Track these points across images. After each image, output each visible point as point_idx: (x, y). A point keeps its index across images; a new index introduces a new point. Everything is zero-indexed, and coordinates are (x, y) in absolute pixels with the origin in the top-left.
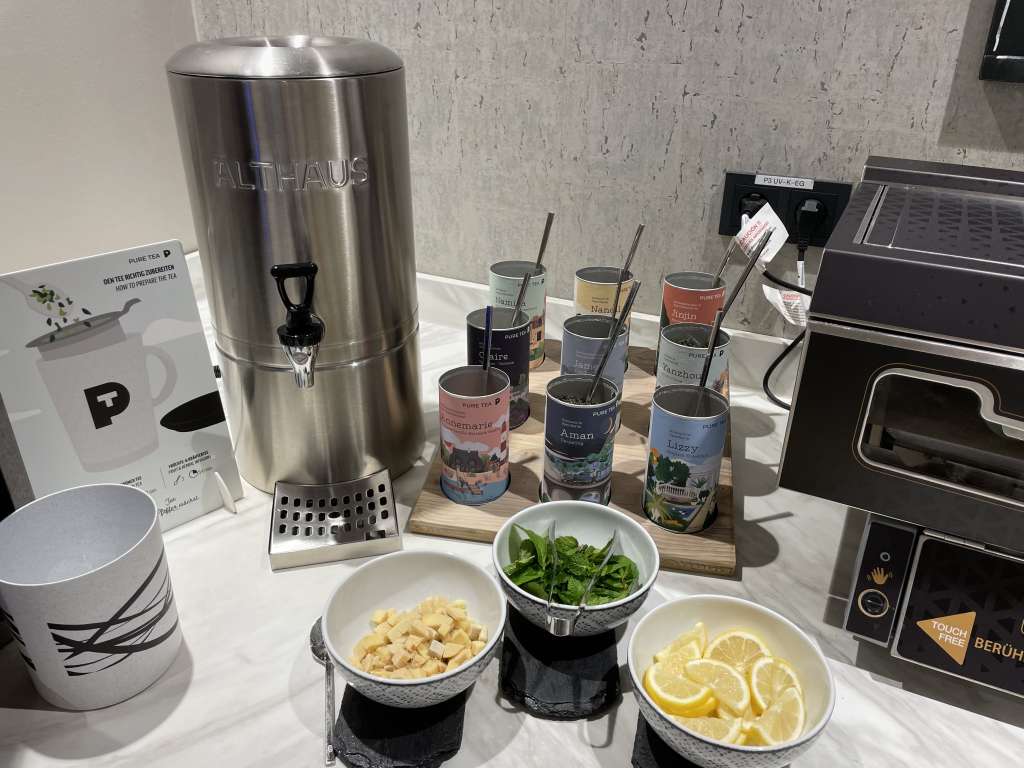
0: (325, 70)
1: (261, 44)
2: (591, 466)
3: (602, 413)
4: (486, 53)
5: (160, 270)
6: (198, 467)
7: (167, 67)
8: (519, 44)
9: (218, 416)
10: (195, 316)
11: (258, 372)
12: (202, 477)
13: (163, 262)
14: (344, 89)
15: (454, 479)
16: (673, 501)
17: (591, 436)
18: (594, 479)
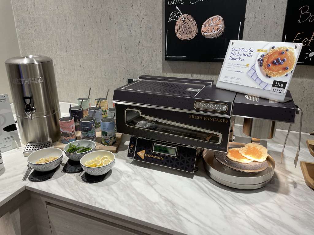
0: (35, 62)
1: (24, 58)
2: (89, 134)
3: (90, 123)
4: (80, 57)
5: (3, 99)
6: (11, 139)
7: (5, 62)
8: (86, 55)
9: (15, 129)
10: (10, 108)
11: (24, 119)
12: (12, 141)
13: (4, 98)
14: (39, 65)
15: (63, 139)
16: (105, 139)
17: (88, 128)
18: (90, 137)
